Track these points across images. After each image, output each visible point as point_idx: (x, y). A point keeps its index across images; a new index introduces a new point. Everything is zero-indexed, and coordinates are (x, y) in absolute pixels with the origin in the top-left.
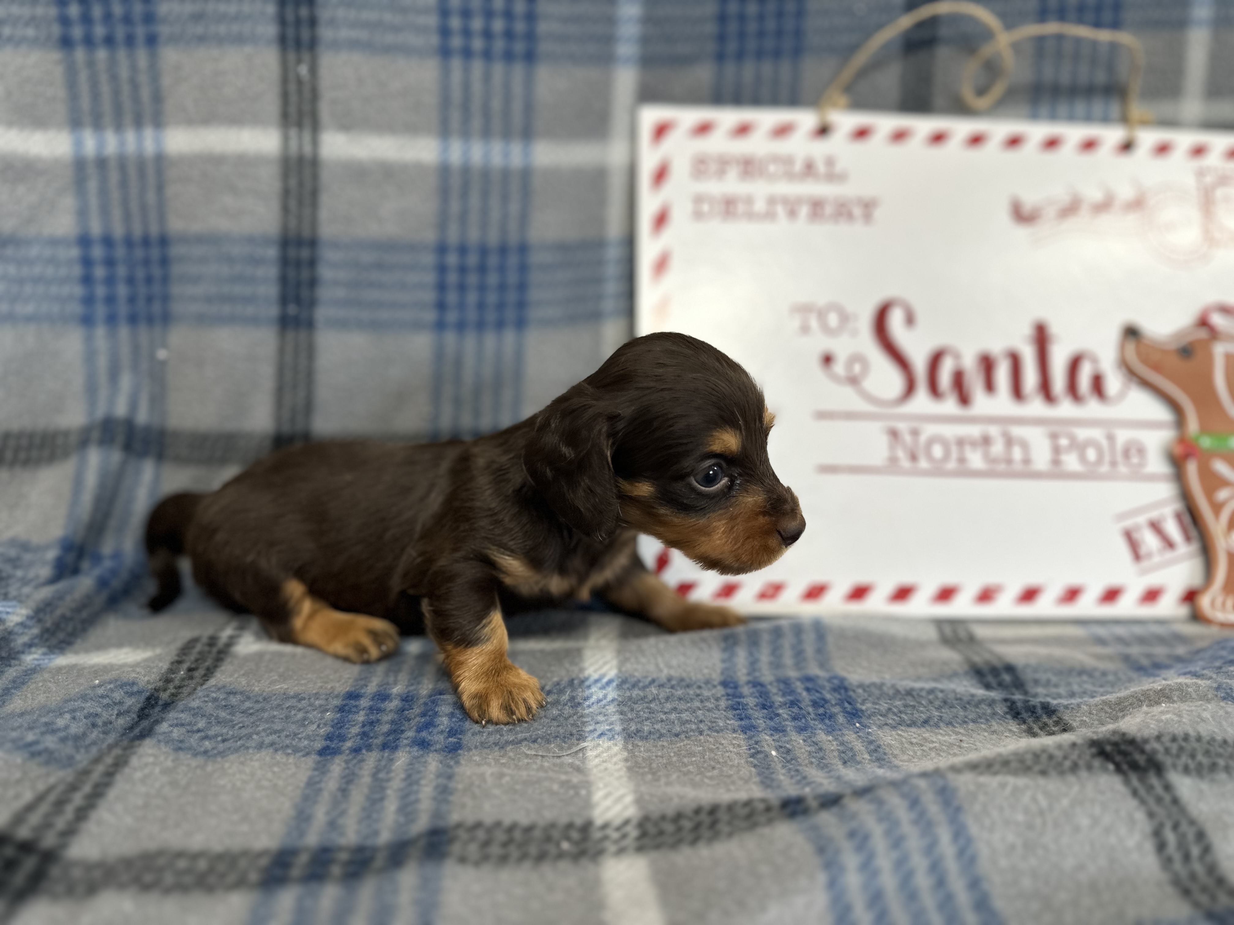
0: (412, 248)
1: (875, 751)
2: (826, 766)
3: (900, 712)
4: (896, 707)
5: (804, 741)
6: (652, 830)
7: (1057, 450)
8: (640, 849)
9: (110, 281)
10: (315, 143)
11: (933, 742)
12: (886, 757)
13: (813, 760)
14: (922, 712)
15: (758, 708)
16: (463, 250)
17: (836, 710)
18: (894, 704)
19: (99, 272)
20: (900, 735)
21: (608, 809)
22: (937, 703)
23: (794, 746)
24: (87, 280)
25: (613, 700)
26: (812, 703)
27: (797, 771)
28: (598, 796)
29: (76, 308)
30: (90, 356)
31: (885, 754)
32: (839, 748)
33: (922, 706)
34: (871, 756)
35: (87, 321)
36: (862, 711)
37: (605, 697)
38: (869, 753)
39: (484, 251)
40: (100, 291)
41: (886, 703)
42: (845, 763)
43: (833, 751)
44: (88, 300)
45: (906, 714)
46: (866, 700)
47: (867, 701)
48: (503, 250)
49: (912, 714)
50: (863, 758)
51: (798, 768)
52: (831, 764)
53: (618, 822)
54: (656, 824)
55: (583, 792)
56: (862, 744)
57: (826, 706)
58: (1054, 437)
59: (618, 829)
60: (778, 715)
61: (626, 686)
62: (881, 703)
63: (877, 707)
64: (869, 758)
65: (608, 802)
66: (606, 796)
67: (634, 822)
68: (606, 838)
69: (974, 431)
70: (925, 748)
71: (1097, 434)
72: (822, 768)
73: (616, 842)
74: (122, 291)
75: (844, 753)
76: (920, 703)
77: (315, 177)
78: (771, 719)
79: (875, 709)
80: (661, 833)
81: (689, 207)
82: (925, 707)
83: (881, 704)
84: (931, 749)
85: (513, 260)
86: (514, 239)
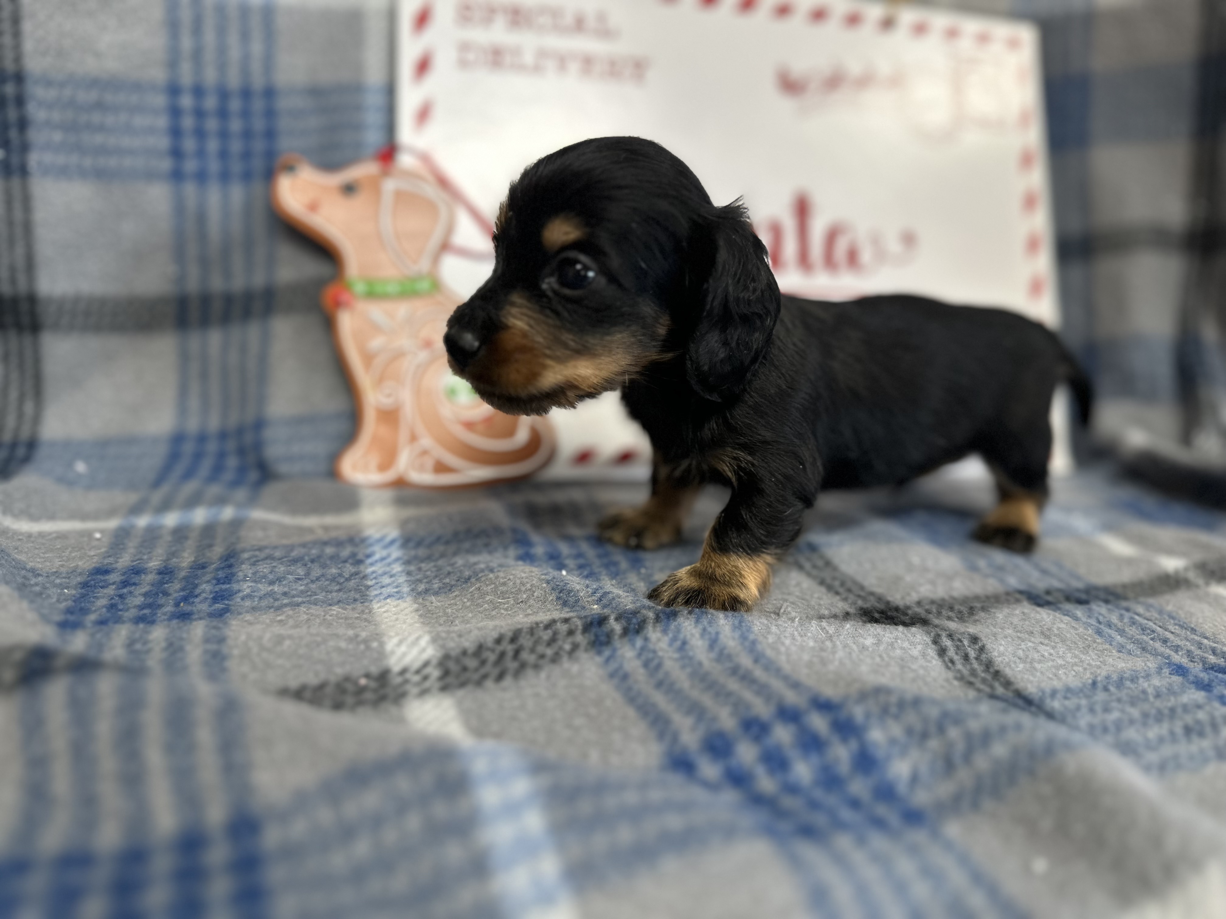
0: (137, 87)
6: (453, 666)
8: (444, 689)
16: (198, 91)
21: (404, 655)
25: (399, 559)
28: (390, 645)
37: (389, 556)
48: (246, 93)
53: (416, 665)
54: (457, 660)
55: (375, 645)
59: (418, 672)
61: (411, 545)
65: (402, 649)
66: (400, 643)
67: (435, 661)
68: (406, 682)
73: (417, 684)
80: (465, 669)
81: (454, 54)
85: (258, 105)
86: (258, 82)
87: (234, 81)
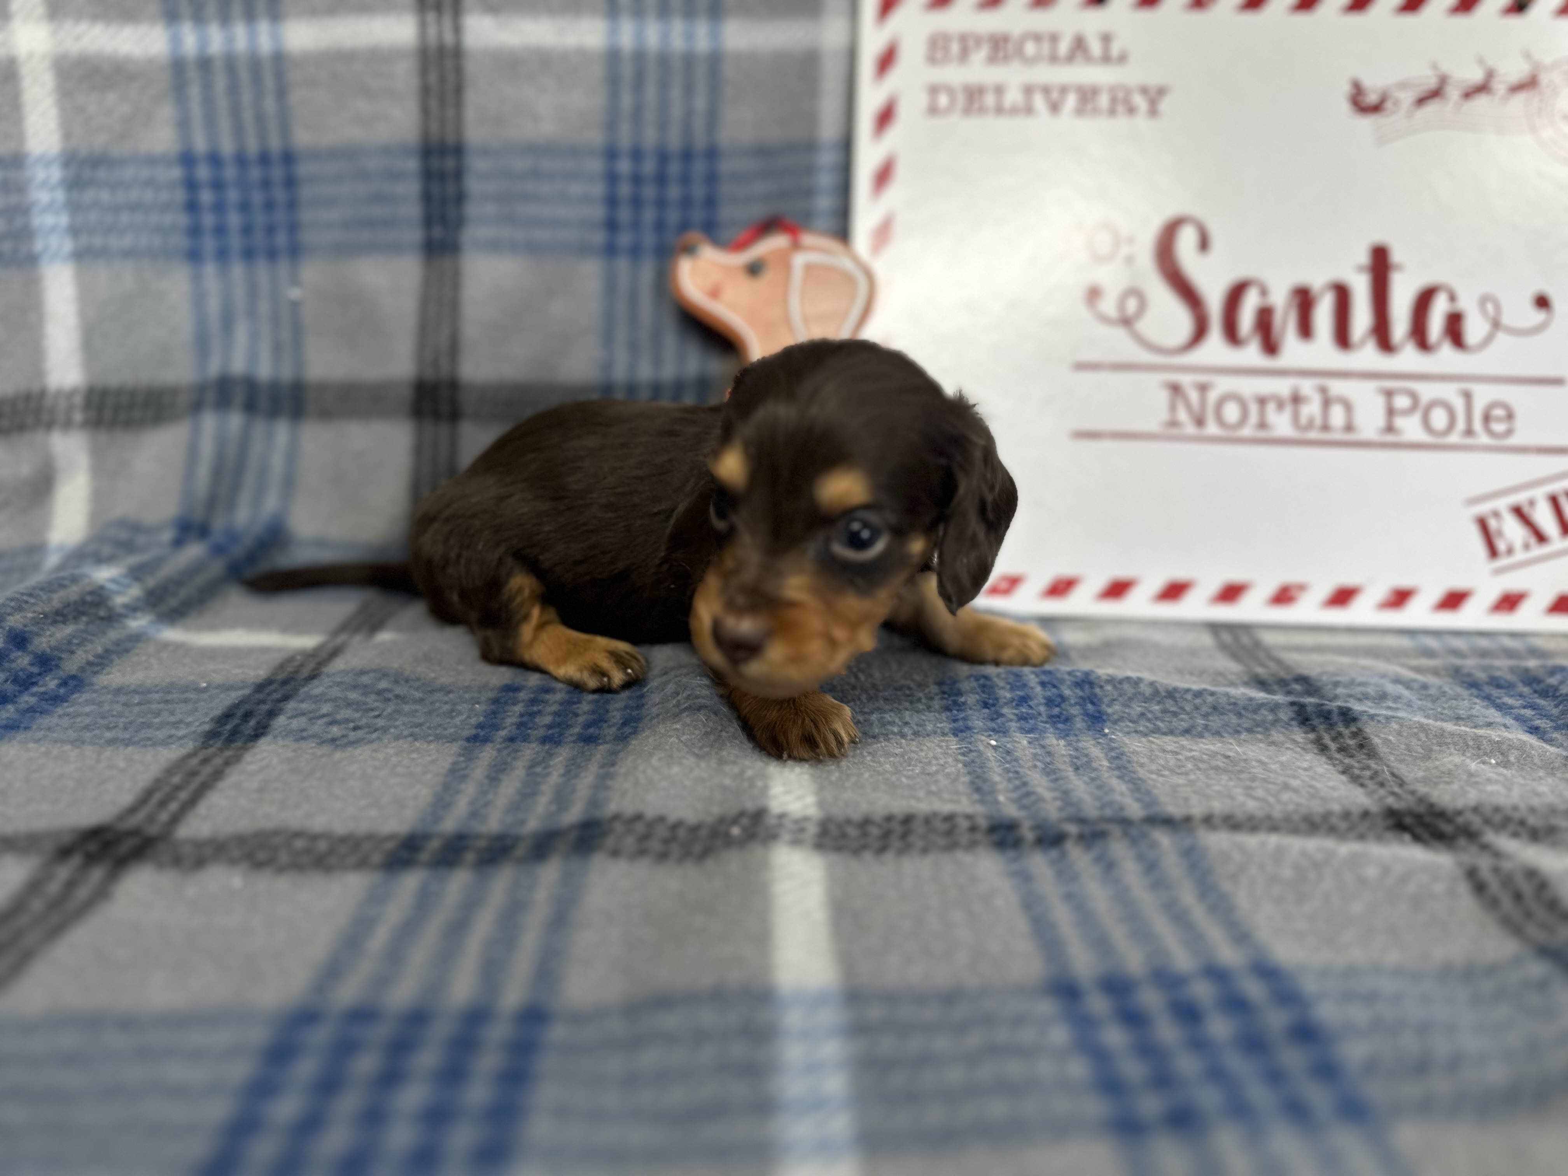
0: (575, 151)
1: (1117, 758)
2: (1054, 771)
3: (1157, 718)
4: (1151, 712)
5: (1030, 743)
6: (833, 830)
7: (1391, 412)
8: (818, 847)
9: (219, 207)
10: (457, 29)
11: (1191, 750)
12: (1128, 765)
13: (1039, 764)
14: (1182, 720)
15: (978, 707)
16: (637, 154)
17: (1075, 711)
18: (1151, 709)
19: (206, 197)
20: (1152, 742)
21: (787, 802)
22: (1205, 709)
23: (1014, 747)
24: (192, 206)
26: (1045, 701)
27: (1017, 772)
28: (775, 791)
29: (180, 241)
30: (199, 299)
31: (1129, 762)
32: (1071, 753)
33: (1184, 713)
34: (1110, 763)
35: (194, 256)
36: (1108, 715)
38: (1108, 760)
39: (663, 156)
40: (208, 220)
41: (1140, 706)
42: (1077, 769)
43: (1063, 755)
44: (195, 231)
45: (1163, 721)
46: (1114, 700)
47: (1115, 702)
48: (687, 155)
49: (1170, 722)
50: (1100, 765)
51: (1019, 769)
52: (1059, 770)
53: (797, 816)
54: (839, 826)
56: (1101, 751)
57: (1063, 705)
58: (1389, 394)
59: (796, 822)
60: (1002, 715)
62: (1134, 706)
63: (1127, 711)
64: (1108, 765)
65: (786, 799)
66: (786, 793)
67: (815, 819)
68: (782, 827)
69: (1282, 387)
70: (1180, 757)
71: (1450, 392)
72: (1048, 774)
73: (793, 832)
74: (234, 220)
75: (1077, 758)
76: (1183, 709)
77: (459, 70)
78: (992, 720)
79: (1124, 712)
80: (845, 836)
81: (923, 100)
82: (1188, 714)
83: (1132, 708)
84: (1187, 759)
85: (699, 168)
86: (700, 140)
87: (674, 140)
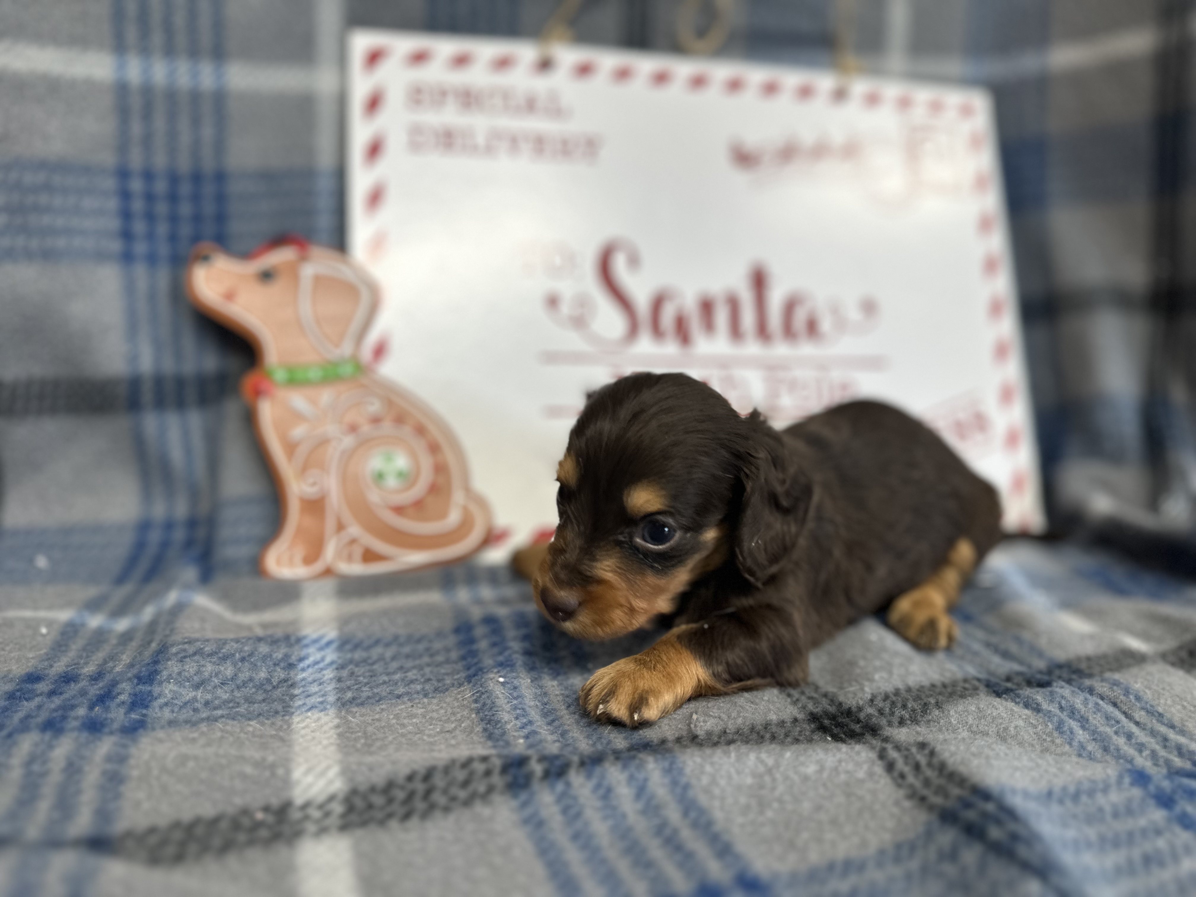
0: (87, 170)
2: (551, 712)
5: (531, 681)
6: (359, 803)
8: (344, 827)
13: (539, 704)
16: (148, 175)
21: (310, 786)
23: (519, 684)
25: (332, 663)
28: (297, 774)
37: (323, 659)
39: (174, 179)
42: (569, 706)
43: (557, 695)
48: (197, 177)
52: (555, 710)
53: (322, 798)
54: (365, 797)
55: (280, 772)
59: (321, 807)
61: (348, 647)
65: (310, 779)
66: (309, 771)
67: (341, 796)
68: (307, 818)
71: (808, 374)
72: (546, 716)
73: (318, 821)
75: (568, 696)
80: (370, 806)
81: (405, 138)
85: (209, 189)
86: (208, 164)
87: (184, 164)
